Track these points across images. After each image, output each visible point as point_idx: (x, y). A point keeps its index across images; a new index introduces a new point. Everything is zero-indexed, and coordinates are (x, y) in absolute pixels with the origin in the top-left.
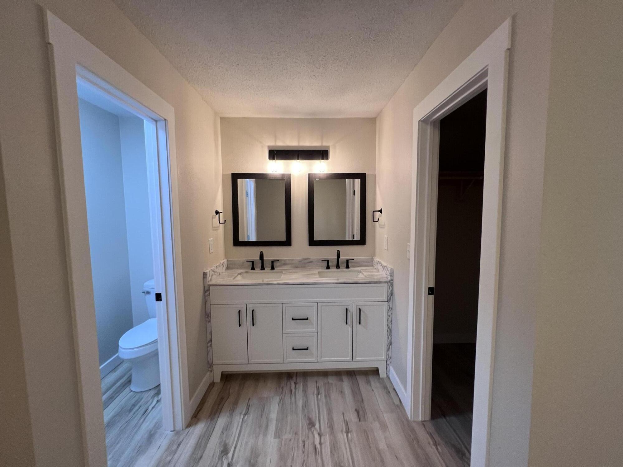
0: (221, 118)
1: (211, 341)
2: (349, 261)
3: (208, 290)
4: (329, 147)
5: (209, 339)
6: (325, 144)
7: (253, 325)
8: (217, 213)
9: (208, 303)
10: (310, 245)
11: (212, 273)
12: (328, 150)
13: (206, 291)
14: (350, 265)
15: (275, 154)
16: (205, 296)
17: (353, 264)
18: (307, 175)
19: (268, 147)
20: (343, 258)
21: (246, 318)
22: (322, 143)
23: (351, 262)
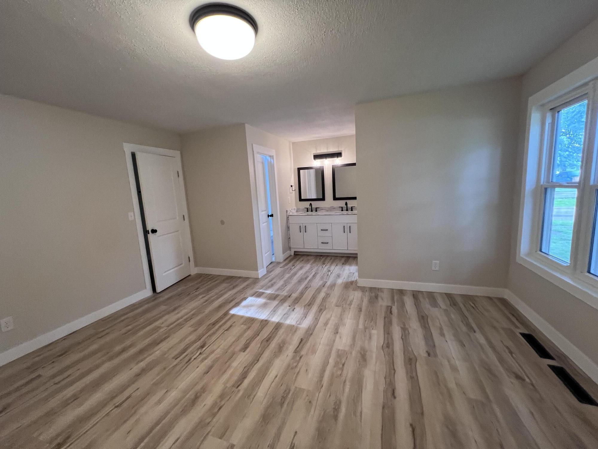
0: (292, 143)
1: (290, 238)
2: (353, 207)
3: (288, 217)
4: (342, 151)
5: (289, 238)
6: (340, 149)
7: (306, 232)
8: (291, 186)
9: (288, 223)
10: (334, 200)
11: (289, 211)
12: (341, 153)
13: (288, 218)
14: (353, 209)
15: (316, 157)
16: (287, 220)
17: (354, 209)
18: (331, 166)
19: (313, 154)
20: (349, 206)
21: (303, 229)
22: (338, 149)
23: (354, 208)
